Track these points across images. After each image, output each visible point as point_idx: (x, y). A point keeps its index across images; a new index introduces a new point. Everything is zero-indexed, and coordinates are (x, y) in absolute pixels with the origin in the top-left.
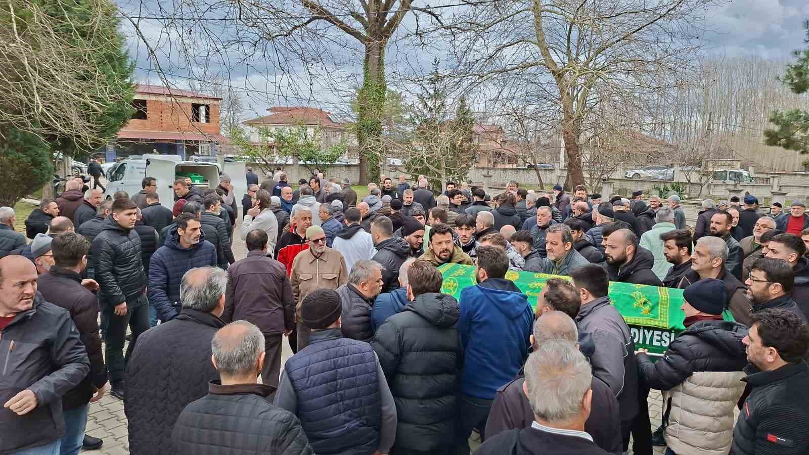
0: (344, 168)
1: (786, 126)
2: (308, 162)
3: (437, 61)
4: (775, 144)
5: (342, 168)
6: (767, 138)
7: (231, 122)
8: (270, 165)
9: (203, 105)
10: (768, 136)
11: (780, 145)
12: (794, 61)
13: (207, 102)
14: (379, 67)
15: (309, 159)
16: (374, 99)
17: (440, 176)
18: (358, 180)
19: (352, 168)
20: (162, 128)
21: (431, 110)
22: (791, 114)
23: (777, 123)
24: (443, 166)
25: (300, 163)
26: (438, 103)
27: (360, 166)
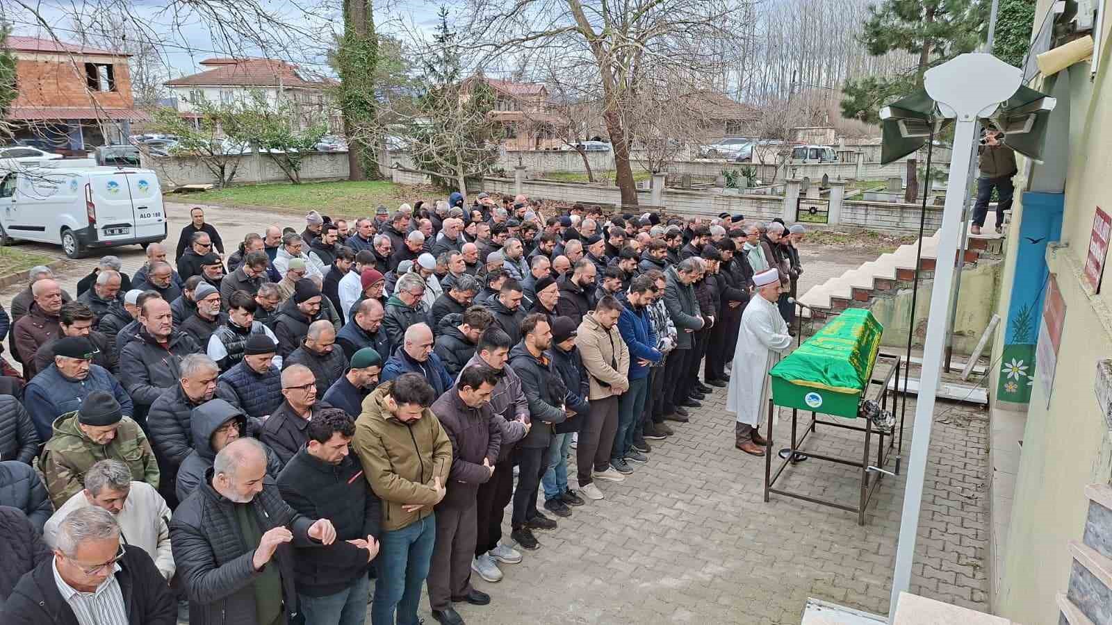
0: (327, 158)
1: (860, 95)
2: (274, 151)
3: (445, 12)
4: (851, 116)
5: (323, 157)
6: (844, 110)
7: (144, 82)
8: (218, 157)
9: (103, 65)
10: (844, 107)
11: (858, 117)
12: (869, 18)
13: (109, 61)
14: (366, 14)
15: (276, 145)
16: (362, 60)
17: (456, 174)
18: (347, 172)
19: (338, 157)
20: (43, 102)
21: (441, 78)
22: (865, 83)
23: (851, 94)
24: (459, 160)
25: (261, 151)
26: (450, 69)
27: (350, 153)
